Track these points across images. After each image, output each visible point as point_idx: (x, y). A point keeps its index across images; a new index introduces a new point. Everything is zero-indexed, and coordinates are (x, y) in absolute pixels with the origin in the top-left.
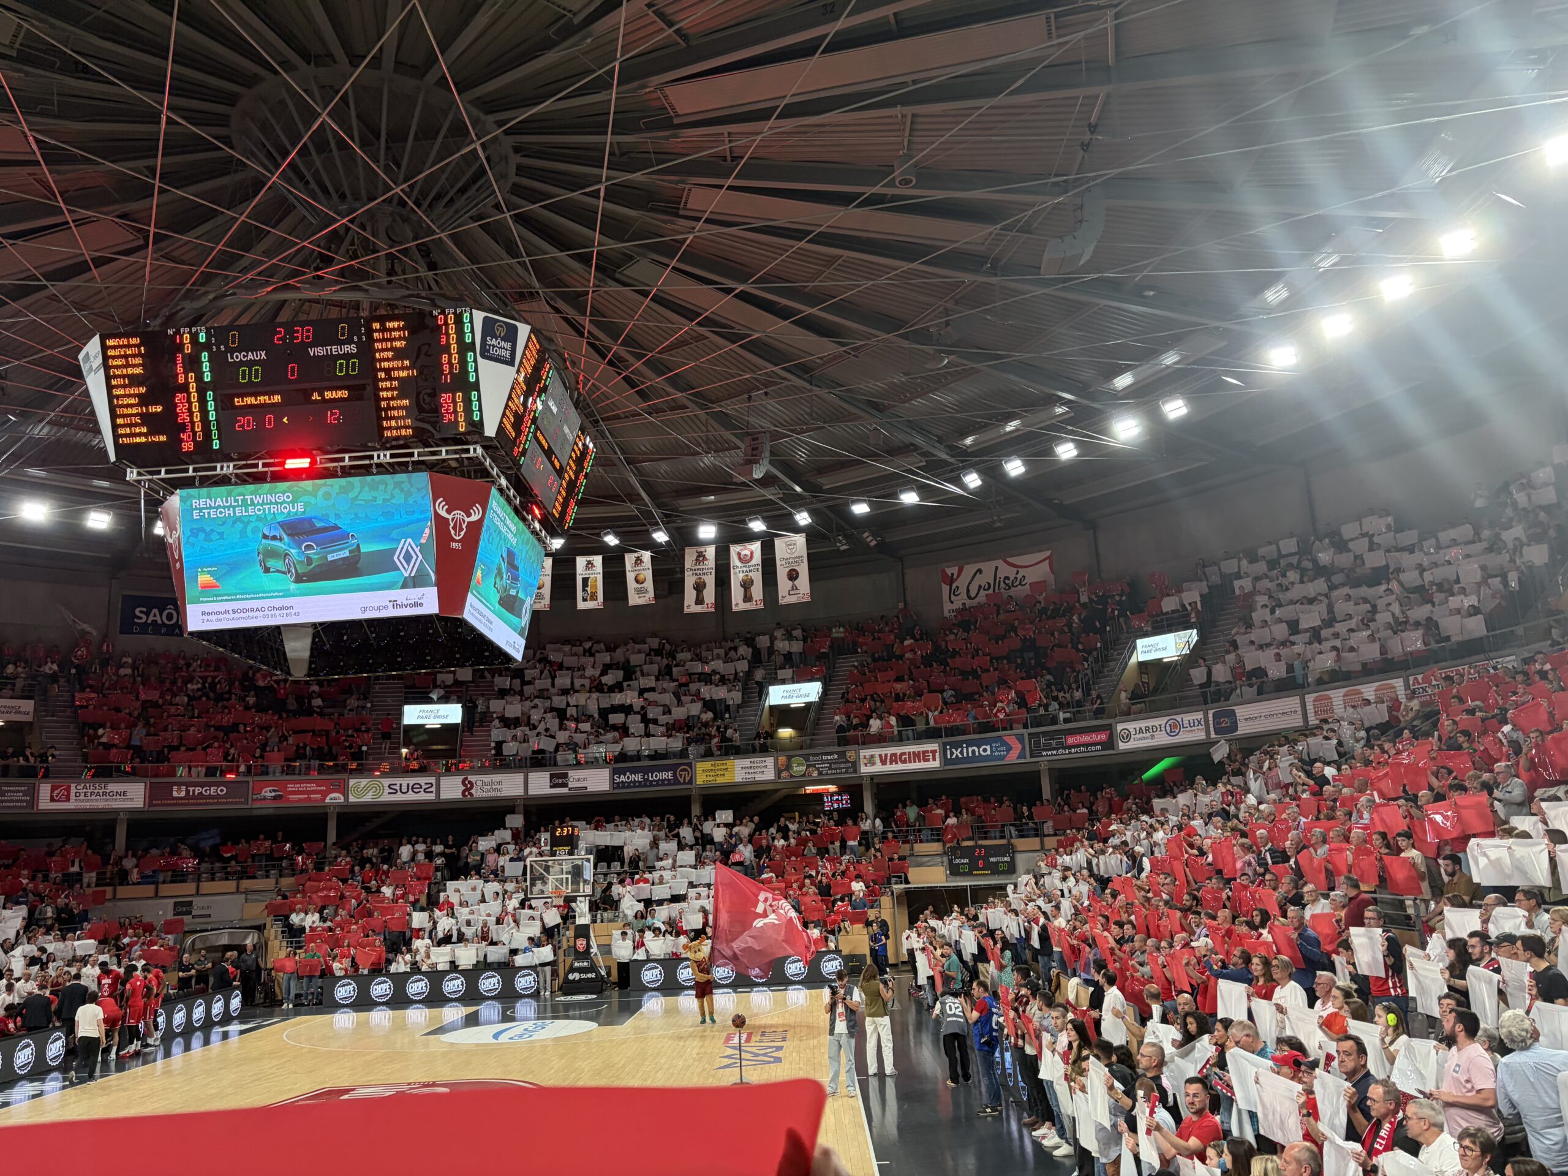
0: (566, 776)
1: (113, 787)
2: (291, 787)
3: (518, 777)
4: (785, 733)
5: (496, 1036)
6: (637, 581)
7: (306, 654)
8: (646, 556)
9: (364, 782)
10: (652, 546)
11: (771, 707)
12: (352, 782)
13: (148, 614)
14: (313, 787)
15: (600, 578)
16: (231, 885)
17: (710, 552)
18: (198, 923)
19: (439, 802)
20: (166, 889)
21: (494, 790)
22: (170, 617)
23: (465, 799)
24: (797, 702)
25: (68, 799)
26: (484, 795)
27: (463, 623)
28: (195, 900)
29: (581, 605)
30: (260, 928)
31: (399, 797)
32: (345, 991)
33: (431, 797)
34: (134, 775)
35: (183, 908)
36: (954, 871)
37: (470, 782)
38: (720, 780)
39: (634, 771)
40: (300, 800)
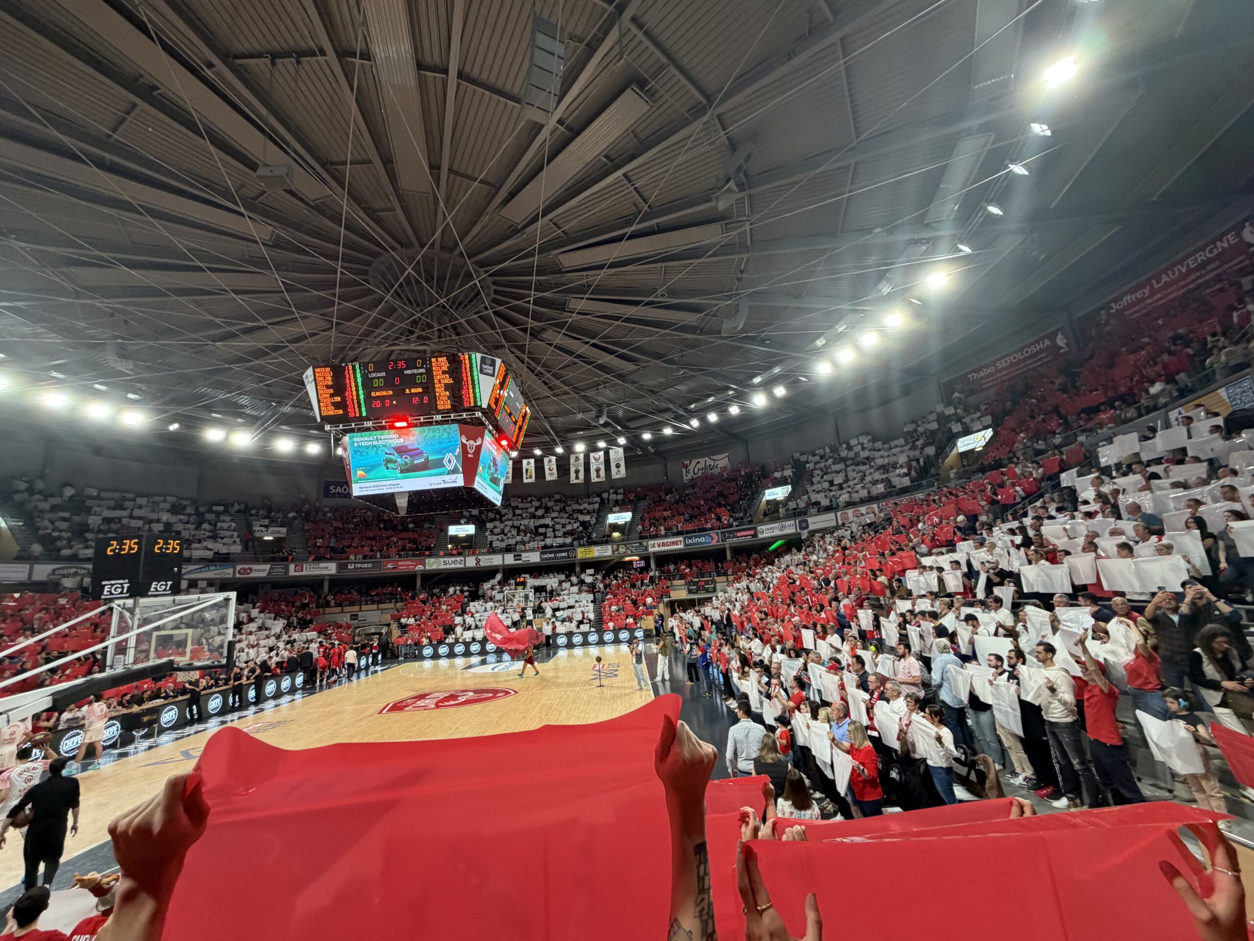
0: (520, 555)
1: (322, 565)
2: (400, 563)
3: (500, 557)
4: (616, 535)
5: (493, 669)
6: (550, 470)
7: (406, 505)
8: (553, 458)
9: (432, 560)
10: (554, 454)
11: (610, 525)
12: (427, 560)
13: (335, 489)
14: (410, 563)
15: (533, 469)
16: (375, 607)
17: (582, 456)
18: (361, 624)
19: (465, 568)
20: (346, 609)
21: (490, 562)
22: (345, 490)
23: (477, 567)
24: (621, 522)
25: (302, 571)
26: (485, 565)
27: (474, 489)
28: (360, 614)
29: (525, 481)
30: (388, 625)
31: (448, 566)
32: (428, 651)
33: (462, 566)
34: (331, 559)
35: (354, 617)
36: (690, 592)
37: (479, 559)
38: (588, 556)
39: (550, 553)
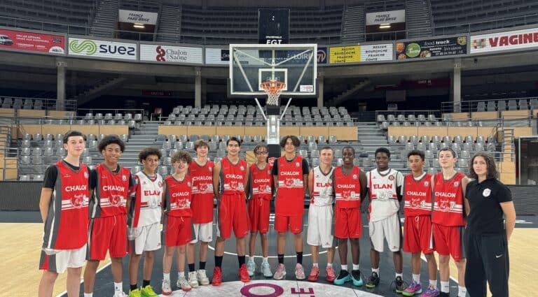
2: (19, 37)
3: (198, 50)
9: (80, 41)
12: (71, 40)
19: (139, 62)
21: (181, 58)
23: (159, 62)
26: (173, 60)
31: (108, 56)
33: (134, 58)
37: (163, 50)
38: (348, 61)
40: (27, 48)
